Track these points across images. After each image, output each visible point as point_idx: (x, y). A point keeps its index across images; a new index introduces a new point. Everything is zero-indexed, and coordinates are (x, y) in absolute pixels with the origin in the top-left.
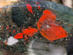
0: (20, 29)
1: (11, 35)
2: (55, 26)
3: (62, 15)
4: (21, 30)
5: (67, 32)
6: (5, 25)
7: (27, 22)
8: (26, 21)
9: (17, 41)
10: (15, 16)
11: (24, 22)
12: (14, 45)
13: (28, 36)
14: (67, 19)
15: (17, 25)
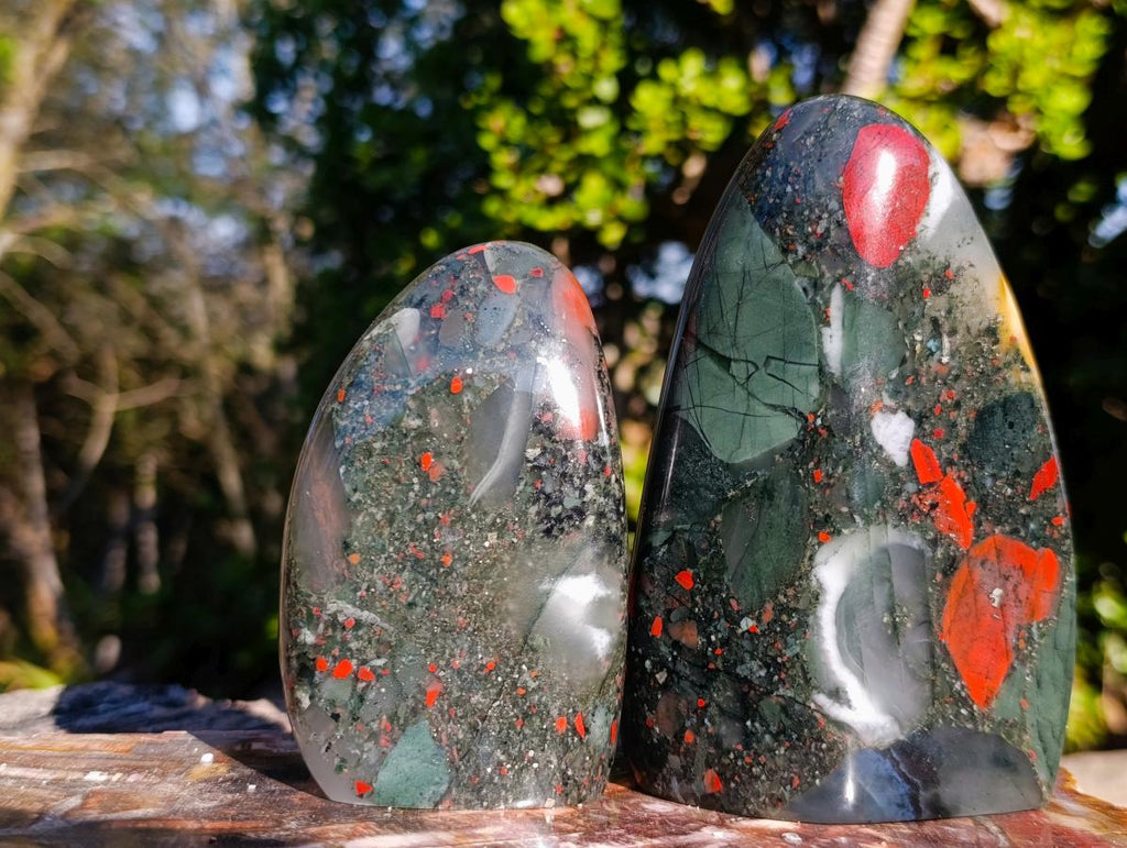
0: (955, 457)
1: (919, 420)
2: (1005, 630)
3: (1055, 647)
4: (951, 463)
5: (994, 704)
6: (957, 378)
7: (989, 482)
8: (994, 476)
9: (901, 459)
10: (999, 411)
11: (988, 471)
12: (881, 448)
13: (934, 506)
14: (1046, 677)
15: (970, 438)
